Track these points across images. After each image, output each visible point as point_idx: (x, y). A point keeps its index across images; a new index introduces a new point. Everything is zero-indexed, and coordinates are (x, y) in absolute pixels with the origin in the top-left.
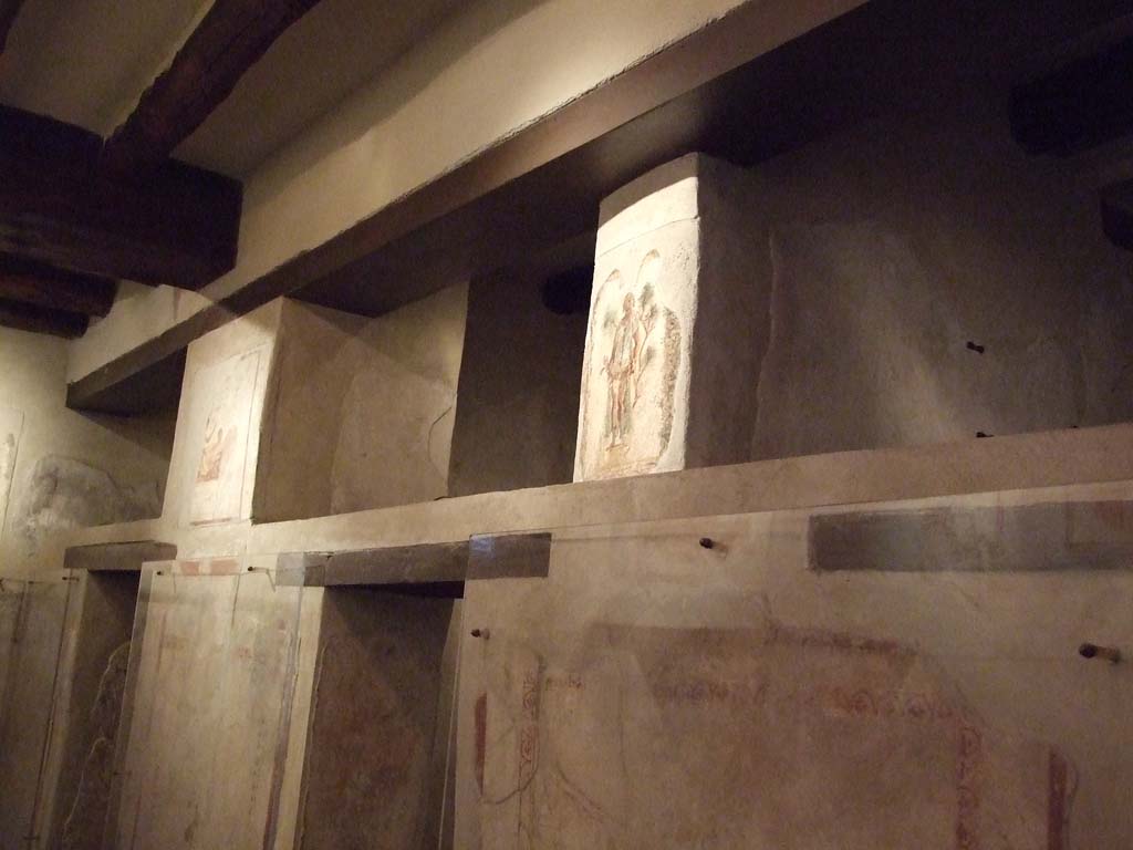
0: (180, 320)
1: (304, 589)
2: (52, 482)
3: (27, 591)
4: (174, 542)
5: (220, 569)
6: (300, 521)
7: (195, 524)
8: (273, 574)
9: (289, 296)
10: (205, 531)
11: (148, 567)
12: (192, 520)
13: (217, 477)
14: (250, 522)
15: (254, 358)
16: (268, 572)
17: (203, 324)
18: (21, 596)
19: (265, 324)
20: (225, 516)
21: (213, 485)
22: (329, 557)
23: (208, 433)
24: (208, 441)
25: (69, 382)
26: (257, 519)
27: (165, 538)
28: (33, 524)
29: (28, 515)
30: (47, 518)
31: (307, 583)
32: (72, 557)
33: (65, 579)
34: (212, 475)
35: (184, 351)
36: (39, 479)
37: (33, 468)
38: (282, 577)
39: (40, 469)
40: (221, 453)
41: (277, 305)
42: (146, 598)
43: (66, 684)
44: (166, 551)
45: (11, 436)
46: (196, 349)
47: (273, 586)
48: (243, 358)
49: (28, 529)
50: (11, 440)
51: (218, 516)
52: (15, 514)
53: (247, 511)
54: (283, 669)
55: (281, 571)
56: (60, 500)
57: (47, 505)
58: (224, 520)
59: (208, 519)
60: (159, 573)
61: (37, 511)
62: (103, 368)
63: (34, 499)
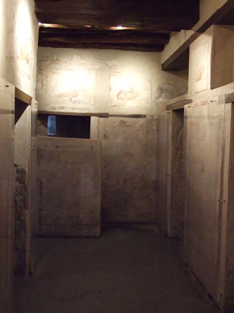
0: (187, 39)
1: (226, 104)
2: (161, 90)
3: (158, 118)
4: (191, 99)
5: (204, 103)
6: (223, 86)
7: (196, 93)
8: (218, 102)
9: (215, 24)
10: (199, 95)
11: (186, 106)
12: (195, 92)
13: (200, 80)
14: (210, 89)
15: (207, 44)
16: (216, 101)
17: (193, 38)
18: (157, 119)
19: (209, 34)
20: (203, 89)
21: (200, 82)
22: (232, 94)
23: (197, 68)
24: (197, 70)
25: (161, 64)
26: (212, 88)
27: (189, 98)
28: (158, 101)
29: (156, 99)
30: (161, 99)
31: (226, 103)
32: (168, 108)
33: (167, 113)
34: (199, 80)
35: (189, 47)
36: (158, 90)
37: (156, 87)
38: (220, 102)
39: (157, 87)
40: (201, 73)
41: (212, 28)
42: (186, 117)
43: (170, 139)
44: (190, 101)
45: (150, 80)
46: (192, 46)
47: (218, 105)
48: (204, 45)
49: (157, 103)
50: (150, 81)
51: (202, 90)
52: (153, 99)
53: (209, 87)
54: (222, 126)
55: (219, 101)
56: (163, 95)
57: (160, 96)
58: (203, 90)
59: (200, 91)
60: (189, 107)
61: (158, 98)
62: (169, 58)
63: (157, 95)
